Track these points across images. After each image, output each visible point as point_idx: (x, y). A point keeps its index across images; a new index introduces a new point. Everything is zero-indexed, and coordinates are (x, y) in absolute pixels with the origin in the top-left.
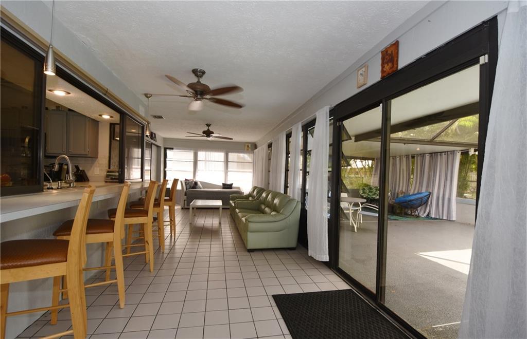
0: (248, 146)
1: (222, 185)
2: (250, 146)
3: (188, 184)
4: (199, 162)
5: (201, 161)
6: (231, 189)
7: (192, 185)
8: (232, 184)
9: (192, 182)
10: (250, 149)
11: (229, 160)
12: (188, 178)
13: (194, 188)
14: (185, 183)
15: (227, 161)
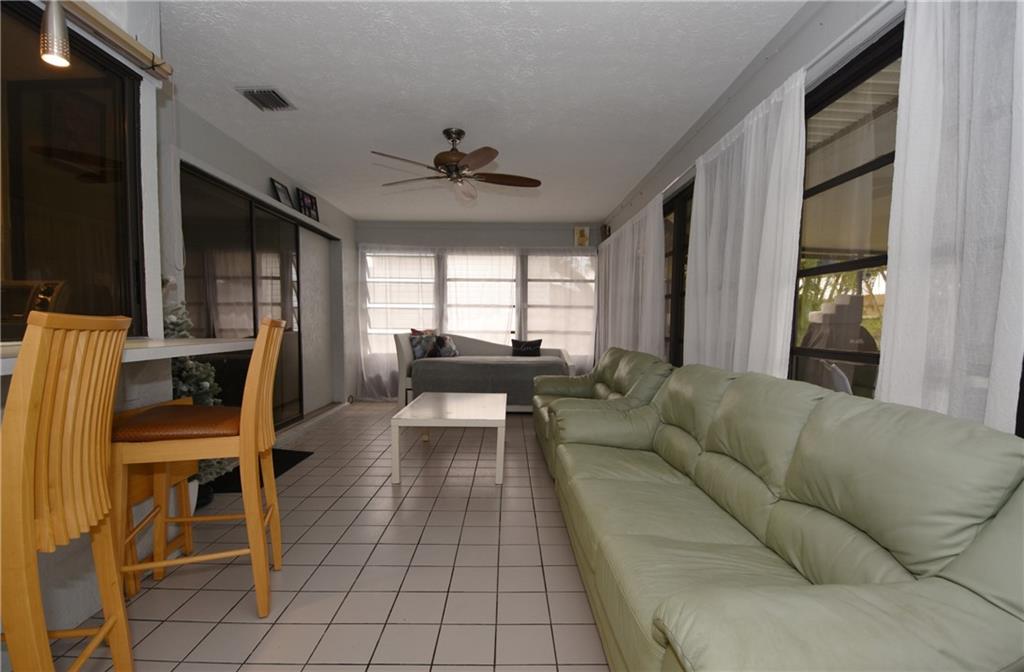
0: (582, 234)
1: (511, 344)
2: (587, 231)
3: (419, 343)
4: (448, 283)
5: (456, 280)
6: (539, 355)
7: (430, 348)
8: (540, 342)
9: (428, 339)
10: (587, 243)
11: (529, 277)
12: (420, 328)
13: (434, 353)
14: (411, 340)
15: (523, 280)
